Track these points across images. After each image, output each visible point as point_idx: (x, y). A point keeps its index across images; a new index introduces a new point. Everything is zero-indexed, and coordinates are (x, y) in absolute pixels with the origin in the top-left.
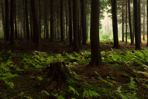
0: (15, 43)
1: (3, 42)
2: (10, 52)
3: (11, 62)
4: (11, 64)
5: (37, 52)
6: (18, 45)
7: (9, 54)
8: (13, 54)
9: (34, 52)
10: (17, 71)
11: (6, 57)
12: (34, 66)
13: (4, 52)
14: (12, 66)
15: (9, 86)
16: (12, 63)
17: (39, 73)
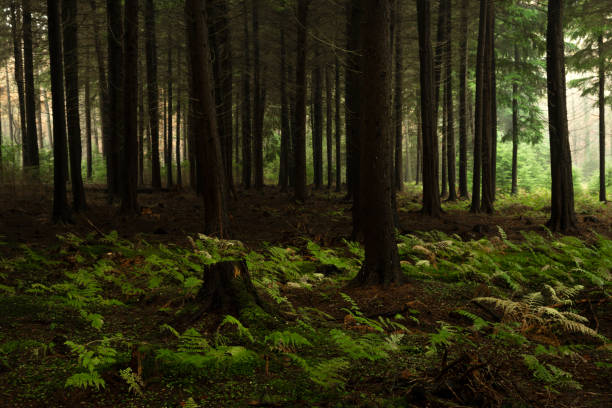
0: (142, 208)
1: (99, 203)
2: (112, 237)
3: (110, 268)
4: (106, 274)
5: (206, 238)
6: (155, 215)
7: (111, 244)
8: (123, 245)
9: (196, 238)
10: (125, 295)
11: (95, 253)
12: (178, 282)
13: (96, 237)
14: (110, 278)
15: (90, 323)
16: (112, 272)
17: (186, 301)
